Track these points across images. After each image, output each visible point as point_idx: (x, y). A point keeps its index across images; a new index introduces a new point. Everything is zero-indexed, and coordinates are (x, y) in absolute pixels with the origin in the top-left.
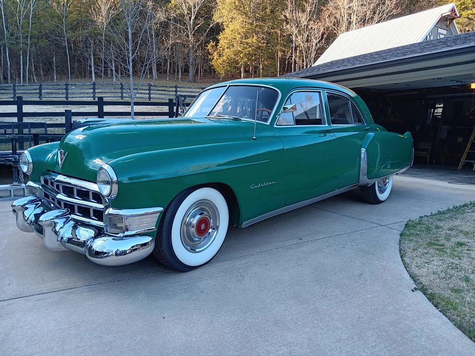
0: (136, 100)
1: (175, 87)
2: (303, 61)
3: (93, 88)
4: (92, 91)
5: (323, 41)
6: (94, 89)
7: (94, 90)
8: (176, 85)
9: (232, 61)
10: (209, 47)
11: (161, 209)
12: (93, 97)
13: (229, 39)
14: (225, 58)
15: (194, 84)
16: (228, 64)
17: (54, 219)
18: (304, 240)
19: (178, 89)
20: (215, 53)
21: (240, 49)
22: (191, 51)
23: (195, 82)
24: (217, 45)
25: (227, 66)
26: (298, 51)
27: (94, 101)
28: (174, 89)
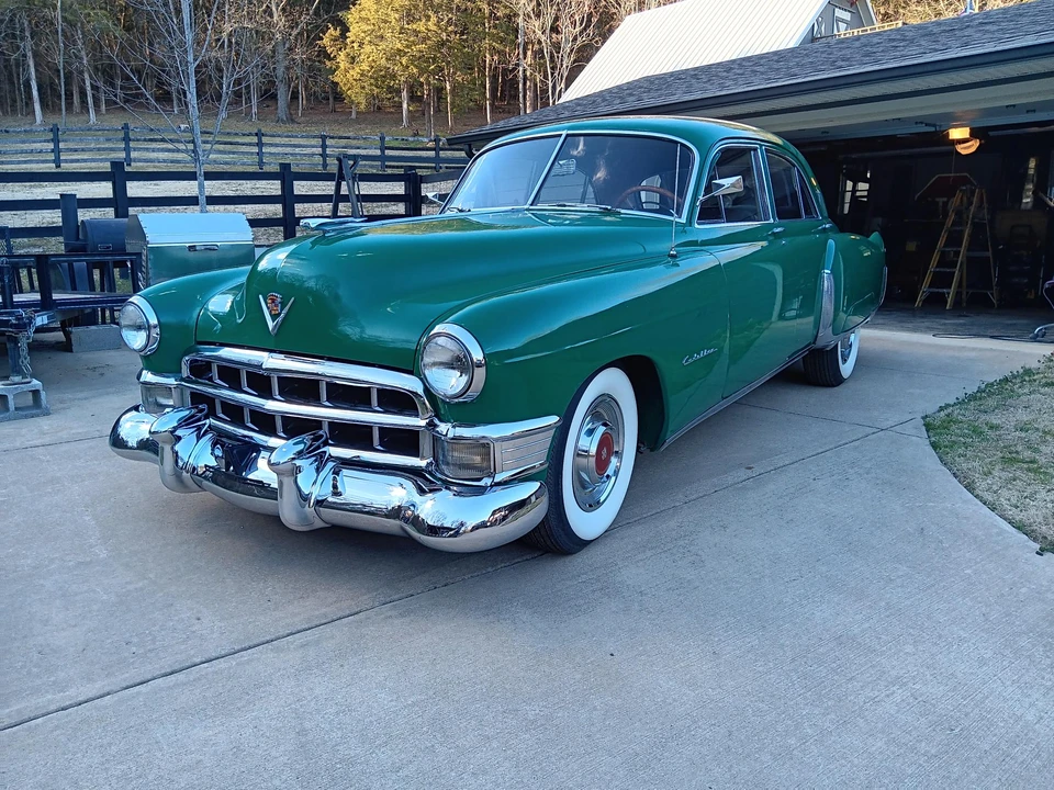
0: (210, 168)
1: (256, 134)
2: (546, 77)
3: (52, 140)
4: (51, 146)
5: (590, 31)
6: (56, 141)
7: (57, 145)
8: (260, 130)
9: (382, 73)
10: (326, 41)
11: (553, 419)
12: (54, 161)
13: (372, 21)
14: (365, 67)
15: (289, 126)
16: (372, 81)
17: (293, 459)
18: (757, 470)
19: (265, 140)
20: (342, 56)
21: (399, 46)
22: (281, 50)
23: (293, 121)
24: (343, 36)
25: (371, 84)
26: (529, 53)
27: (59, 170)
28: (255, 140)
